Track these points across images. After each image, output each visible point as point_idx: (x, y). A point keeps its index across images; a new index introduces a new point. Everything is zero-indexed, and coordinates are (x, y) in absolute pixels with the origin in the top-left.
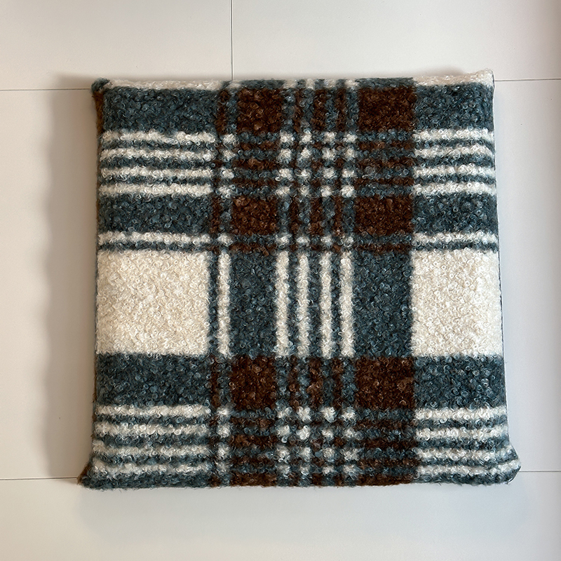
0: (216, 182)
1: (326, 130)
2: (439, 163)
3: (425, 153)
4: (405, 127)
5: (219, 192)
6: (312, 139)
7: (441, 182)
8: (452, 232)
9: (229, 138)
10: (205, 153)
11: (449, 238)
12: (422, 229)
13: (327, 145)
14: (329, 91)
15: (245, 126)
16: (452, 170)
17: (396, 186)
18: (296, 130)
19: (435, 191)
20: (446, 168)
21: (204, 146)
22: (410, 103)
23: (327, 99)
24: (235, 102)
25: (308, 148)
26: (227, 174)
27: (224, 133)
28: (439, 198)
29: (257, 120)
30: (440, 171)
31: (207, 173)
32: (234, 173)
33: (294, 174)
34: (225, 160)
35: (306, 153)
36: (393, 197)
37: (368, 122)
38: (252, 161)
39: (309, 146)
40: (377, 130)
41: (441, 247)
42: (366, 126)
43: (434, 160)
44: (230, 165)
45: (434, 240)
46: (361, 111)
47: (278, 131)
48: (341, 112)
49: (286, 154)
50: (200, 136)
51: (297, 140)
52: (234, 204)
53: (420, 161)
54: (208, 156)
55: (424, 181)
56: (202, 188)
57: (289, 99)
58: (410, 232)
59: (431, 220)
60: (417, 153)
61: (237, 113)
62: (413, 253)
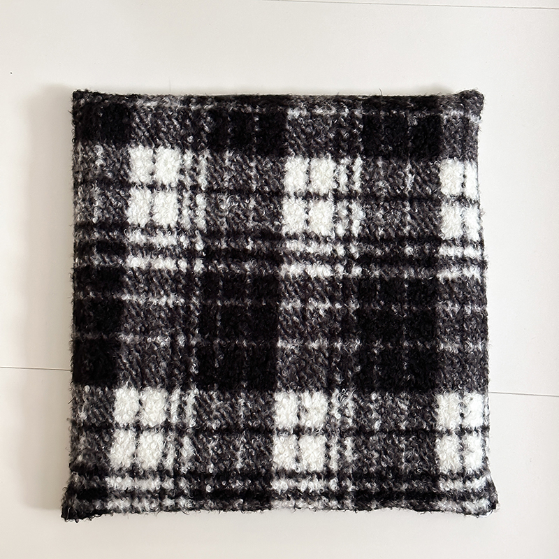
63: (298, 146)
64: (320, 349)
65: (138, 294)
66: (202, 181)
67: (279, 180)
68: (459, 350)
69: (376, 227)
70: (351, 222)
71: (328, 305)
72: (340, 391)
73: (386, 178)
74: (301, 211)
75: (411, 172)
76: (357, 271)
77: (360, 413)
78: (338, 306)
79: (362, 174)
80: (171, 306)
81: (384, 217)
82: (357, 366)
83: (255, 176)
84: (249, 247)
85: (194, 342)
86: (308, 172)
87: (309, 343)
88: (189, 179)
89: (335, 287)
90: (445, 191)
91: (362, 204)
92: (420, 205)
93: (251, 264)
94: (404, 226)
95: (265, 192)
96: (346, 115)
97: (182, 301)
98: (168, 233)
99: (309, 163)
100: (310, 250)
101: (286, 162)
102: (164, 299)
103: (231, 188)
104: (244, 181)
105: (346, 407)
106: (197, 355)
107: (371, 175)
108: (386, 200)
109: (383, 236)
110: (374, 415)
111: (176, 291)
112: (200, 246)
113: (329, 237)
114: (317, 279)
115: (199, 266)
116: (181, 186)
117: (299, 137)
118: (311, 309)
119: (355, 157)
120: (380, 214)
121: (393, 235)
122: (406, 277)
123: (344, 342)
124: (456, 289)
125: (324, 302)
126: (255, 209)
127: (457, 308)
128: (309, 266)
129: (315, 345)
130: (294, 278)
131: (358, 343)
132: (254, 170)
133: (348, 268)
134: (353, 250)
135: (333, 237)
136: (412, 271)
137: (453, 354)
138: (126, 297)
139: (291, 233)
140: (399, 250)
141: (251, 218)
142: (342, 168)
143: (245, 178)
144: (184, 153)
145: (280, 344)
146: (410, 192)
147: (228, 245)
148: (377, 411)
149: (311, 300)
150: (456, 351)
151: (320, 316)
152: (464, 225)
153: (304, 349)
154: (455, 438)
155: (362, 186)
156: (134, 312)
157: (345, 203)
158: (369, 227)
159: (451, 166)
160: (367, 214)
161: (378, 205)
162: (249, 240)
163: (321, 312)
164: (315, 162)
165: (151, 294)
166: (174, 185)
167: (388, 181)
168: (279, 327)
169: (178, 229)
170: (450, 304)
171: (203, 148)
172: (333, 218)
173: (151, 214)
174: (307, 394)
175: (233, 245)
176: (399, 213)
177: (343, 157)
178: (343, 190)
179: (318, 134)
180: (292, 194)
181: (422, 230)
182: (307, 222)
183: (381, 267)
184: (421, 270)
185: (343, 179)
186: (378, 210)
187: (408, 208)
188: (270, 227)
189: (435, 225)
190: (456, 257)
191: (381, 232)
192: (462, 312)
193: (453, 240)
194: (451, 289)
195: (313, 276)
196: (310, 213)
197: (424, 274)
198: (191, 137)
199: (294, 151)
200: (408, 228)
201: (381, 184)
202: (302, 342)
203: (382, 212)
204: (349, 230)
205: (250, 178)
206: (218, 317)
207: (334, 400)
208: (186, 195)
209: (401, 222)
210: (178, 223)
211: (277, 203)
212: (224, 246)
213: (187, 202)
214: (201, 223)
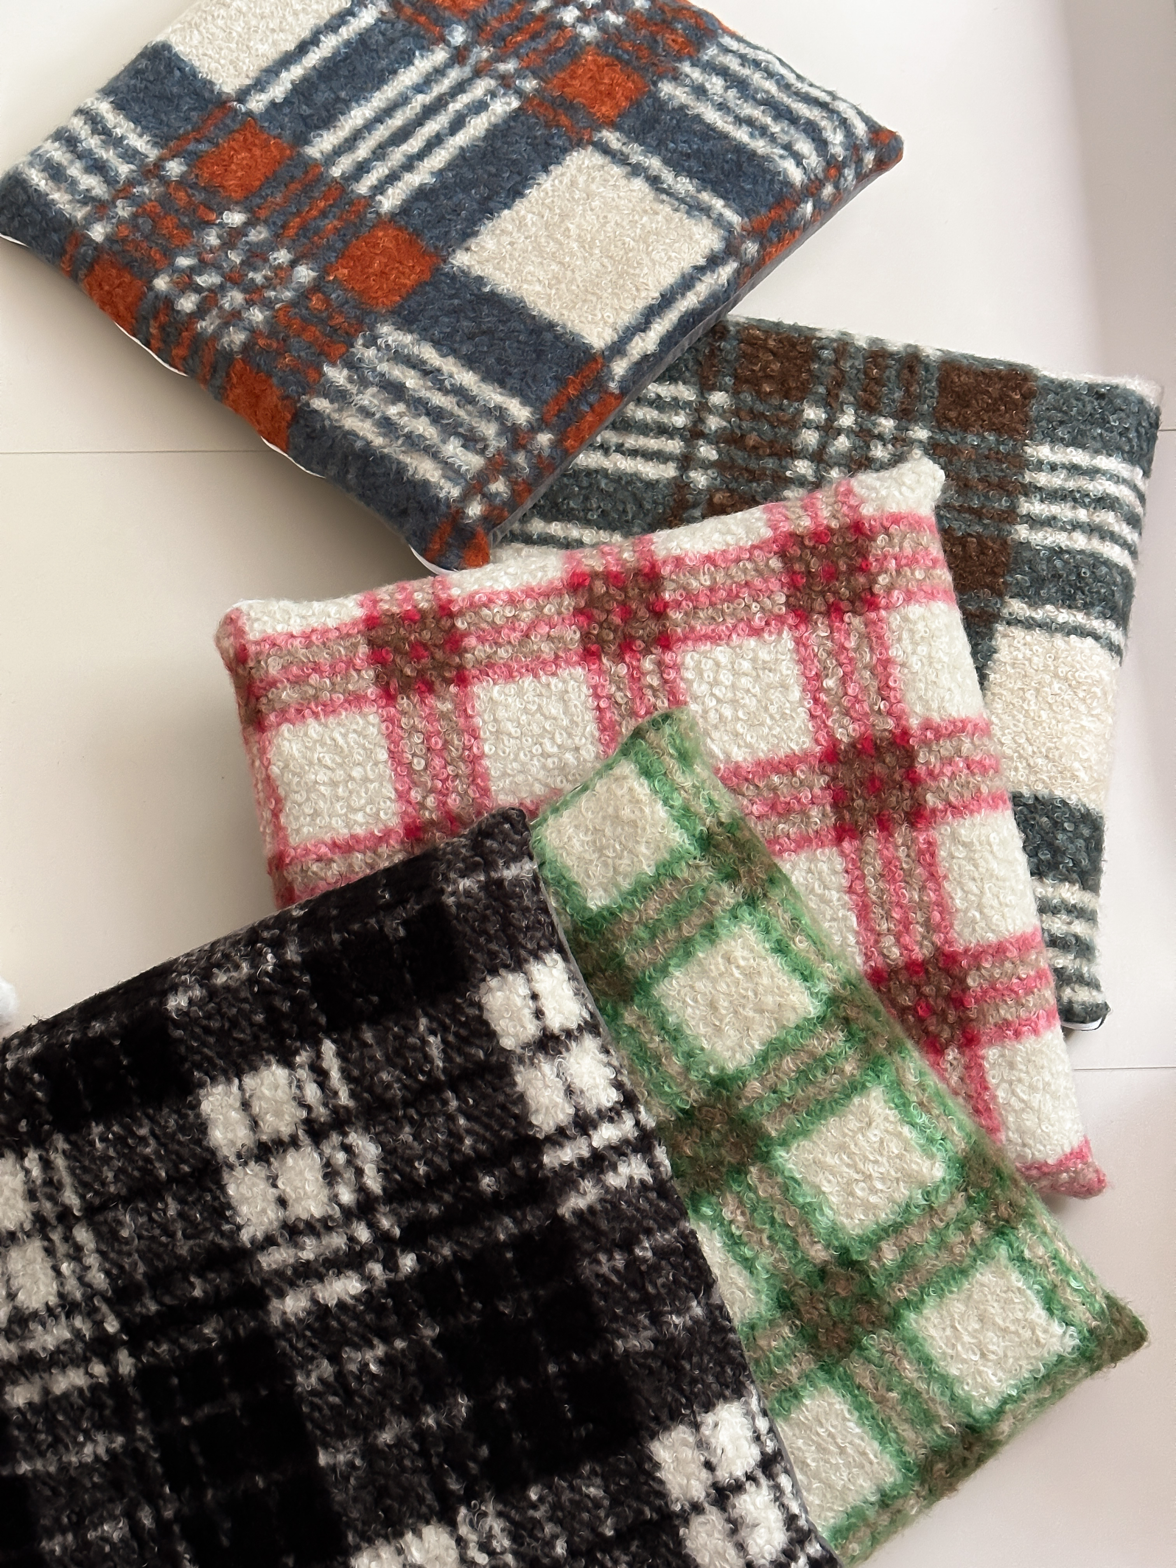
0: (686, 462)
1: (881, 415)
2: (1064, 498)
3: (1043, 479)
4: (1012, 432)
5: (688, 477)
6: (856, 423)
7: (1063, 529)
8: (1070, 607)
9: (718, 398)
10: (677, 414)
11: (1064, 616)
12: (1020, 594)
13: (880, 437)
14: (891, 355)
15: (747, 381)
16: (1082, 515)
17: (986, 521)
18: (831, 404)
19: (1050, 539)
20: (1074, 508)
21: (676, 405)
22: (1024, 397)
23: (888, 367)
24: (735, 343)
25: (848, 437)
26: (707, 451)
27: (713, 388)
28: (1058, 552)
29: (768, 377)
30: (1064, 511)
31: (674, 446)
32: (719, 452)
33: (817, 471)
34: (707, 431)
35: (842, 443)
36: (979, 536)
37: (953, 414)
38: (752, 439)
39: (849, 432)
40: (965, 427)
41: (1048, 627)
42: (949, 420)
43: (1056, 491)
44: (714, 439)
45: (1039, 615)
46: (940, 395)
47: (801, 400)
48: (907, 391)
49: (810, 438)
50: (672, 387)
51: (831, 419)
52: (711, 499)
53: (1030, 490)
54: (680, 420)
55: (1034, 522)
56: (662, 466)
57: (826, 353)
58: (1001, 595)
59: (1039, 582)
60: (1028, 477)
61: (736, 360)
62: (1000, 628)
63: (210, 1060)
64: (399, 1442)
65: (42, 1454)
66: (71, 1198)
67: (199, 1142)
68: (655, 1340)
69: (410, 1162)
70: (359, 1172)
71: (380, 1350)
72: (469, 1507)
73: (390, 1062)
74: (262, 1186)
75: (433, 1032)
76: (408, 1262)
77: (522, 1537)
78: (400, 1344)
79: (343, 1070)
80: (105, 1458)
81: (416, 1137)
82: (480, 1446)
83: (157, 1152)
84: (197, 1293)
85: (168, 1514)
86: (246, 1105)
87: (376, 1437)
88: (48, 1205)
89: (380, 1311)
90: (508, 1043)
91: (367, 1130)
92: (473, 1088)
93: (213, 1325)
94: (461, 1140)
95: (186, 1174)
96: (270, 968)
97: (120, 1440)
98: (50, 1321)
99: (241, 1088)
100: (308, 1254)
101: (199, 1103)
102: (88, 1449)
103: (124, 1192)
104: (139, 1169)
105: (490, 1536)
106: (186, 1536)
107: (359, 1063)
108: (406, 1104)
109: (427, 1176)
110: (549, 1529)
111: (102, 1425)
112: (112, 1326)
113: (330, 1217)
114: (341, 1305)
115: (126, 1364)
116: (41, 1224)
117: (204, 1044)
118: (353, 1367)
119: (316, 1045)
120: (406, 1134)
121: (446, 1166)
122: (502, 1237)
123: (437, 1408)
124: (604, 1225)
125: (372, 1347)
126: (181, 1215)
127: (619, 1261)
128: (317, 1287)
129: (386, 1437)
130: (300, 1321)
131: (463, 1401)
132: (152, 1141)
133: (390, 1264)
134: (385, 1223)
135: (337, 1212)
136: (508, 1222)
137: (647, 1354)
138: (24, 1468)
139: (260, 1235)
140: (469, 1190)
141: (179, 1234)
142: (303, 1074)
143: (140, 1163)
144: (22, 1156)
145: (323, 1459)
146: (444, 1070)
147: (159, 1302)
148: (550, 1519)
149: (347, 1353)
150: (649, 1346)
151: (374, 1376)
152: (569, 1091)
153: (370, 1452)
154: (713, 1516)
155: (353, 1095)
156: (48, 1493)
157: (335, 1138)
158: (396, 1169)
159: (500, 989)
160: (383, 1146)
161: (397, 1120)
162: (192, 1279)
163: (373, 1368)
164: (249, 1081)
165: (62, 1449)
166: (27, 1226)
167: (395, 1066)
168: (309, 1426)
169: (63, 1306)
170: (603, 1258)
171: (50, 1134)
172: (325, 1176)
173: (11, 1296)
174: (409, 1536)
175: (167, 1300)
176: (441, 1120)
177: (296, 1052)
178: (322, 1113)
179: (234, 1023)
180: (232, 1159)
181: (496, 1134)
182: (282, 1202)
183: (450, 1238)
184: (524, 1216)
185: (312, 1092)
186: (401, 1128)
187: (454, 1104)
188: (218, 1240)
189: (516, 1117)
190: (581, 1160)
191: (422, 1169)
192: (633, 1262)
193: (561, 1131)
194: (594, 1227)
195: (332, 1303)
196: (280, 1183)
197: (533, 1219)
198: (23, 1123)
199: (207, 1074)
200: (468, 1142)
201: (385, 1076)
202: (360, 1441)
203: (407, 1129)
204: (361, 1189)
205: (147, 1160)
206: (194, 1449)
207: (464, 1530)
208: (56, 1237)
209: (451, 1134)
210: (61, 1295)
211: (214, 1187)
212: (153, 1307)
213: (62, 1248)
214: (98, 1279)
